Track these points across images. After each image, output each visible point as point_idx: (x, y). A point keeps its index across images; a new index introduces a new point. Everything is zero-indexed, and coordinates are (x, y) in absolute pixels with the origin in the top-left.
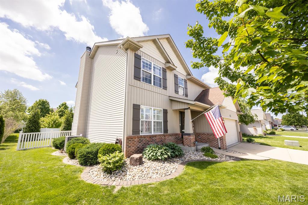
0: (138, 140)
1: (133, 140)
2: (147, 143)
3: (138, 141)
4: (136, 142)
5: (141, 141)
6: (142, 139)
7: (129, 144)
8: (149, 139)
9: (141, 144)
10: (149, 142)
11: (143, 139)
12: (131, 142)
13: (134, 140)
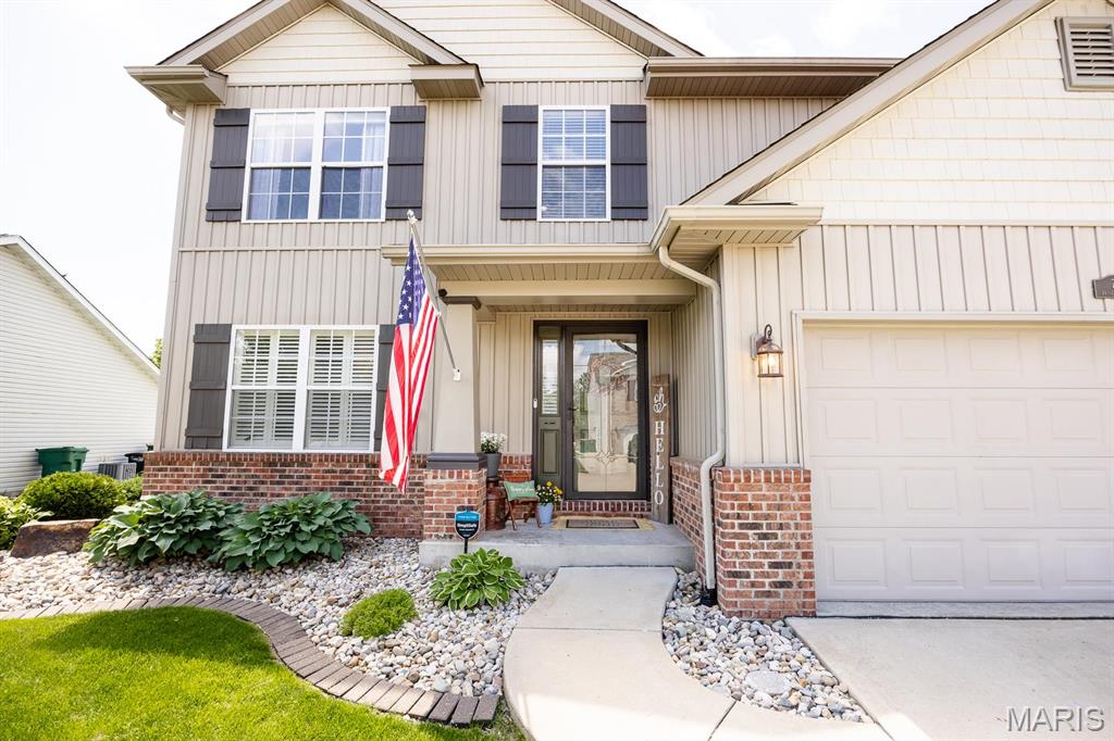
0: (198, 470)
1: (176, 470)
2: (251, 489)
3: (202, 476)
4: (190, 476)
5: (213, 476)
6: (223, 470)
7: (157, 481)
8: (263, 471)
9: (217, 488)
10: (263, 483)
11: (229, 471)
12: (166, 475)
13: (182, 470)
